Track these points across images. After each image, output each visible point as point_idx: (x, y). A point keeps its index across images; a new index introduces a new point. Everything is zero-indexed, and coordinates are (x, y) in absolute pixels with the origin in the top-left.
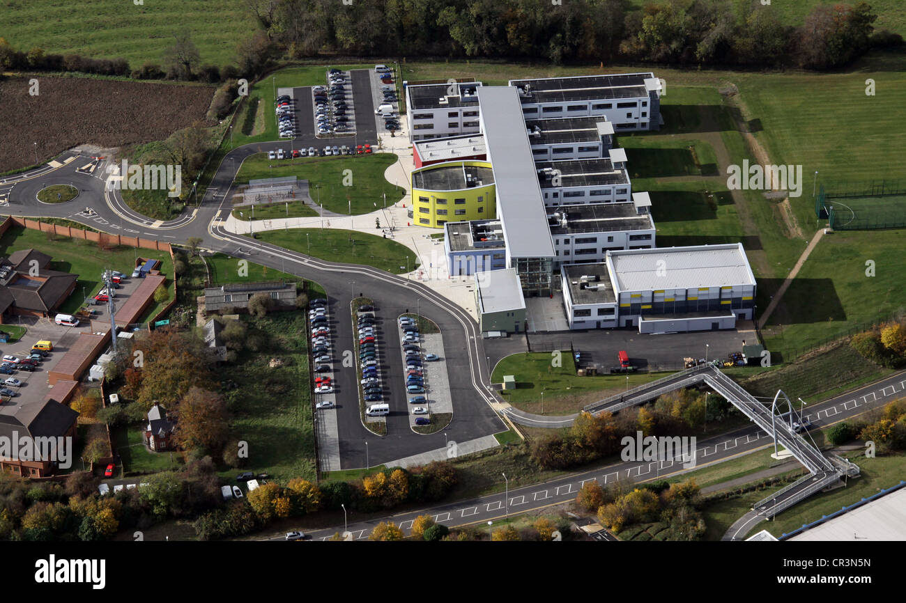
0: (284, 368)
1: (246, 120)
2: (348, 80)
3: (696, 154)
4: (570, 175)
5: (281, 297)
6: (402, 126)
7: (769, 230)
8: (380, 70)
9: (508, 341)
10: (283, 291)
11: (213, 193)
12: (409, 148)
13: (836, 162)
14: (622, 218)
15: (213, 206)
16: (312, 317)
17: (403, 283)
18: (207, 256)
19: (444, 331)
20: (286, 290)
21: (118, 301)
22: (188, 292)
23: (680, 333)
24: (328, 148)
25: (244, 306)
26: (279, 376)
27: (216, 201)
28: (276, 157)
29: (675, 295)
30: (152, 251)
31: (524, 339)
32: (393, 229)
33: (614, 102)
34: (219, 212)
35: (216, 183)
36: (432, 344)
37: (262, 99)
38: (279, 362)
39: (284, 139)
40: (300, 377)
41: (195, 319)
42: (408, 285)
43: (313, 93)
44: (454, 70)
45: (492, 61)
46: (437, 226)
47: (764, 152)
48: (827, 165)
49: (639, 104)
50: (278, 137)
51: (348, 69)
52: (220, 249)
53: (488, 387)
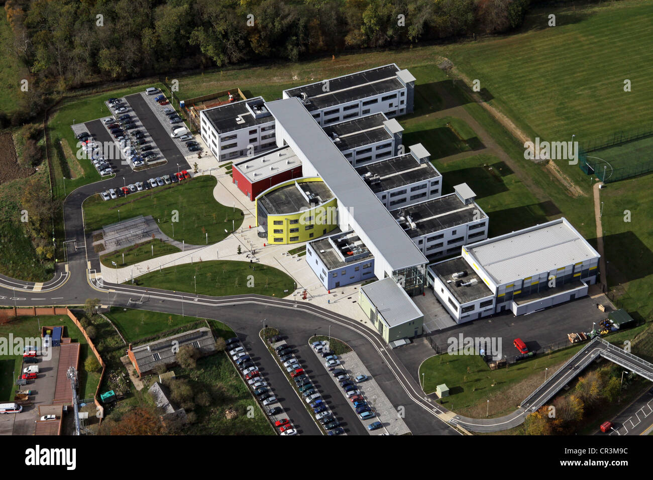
0: (240, 417)
1: (60, 163)
2: (128, 107)
3: (455, 130)
4: (387, 176)
5: (202, 345)
6: (201, 146)
7: (556, 193)
8: (151, 93)
9: (414, 347)
10: (201, 339)
11: (73, 245)
12: (221, 167)
13: (568, 118)
14: (455, 211)
15: (80, 259)
16: (235, 358)
17: (292, 306)
18: (105, 312)
19: (355, 348)
20: (204, 338)
21: (45, 375)
22: (110, 355)
23: (547, 308)
24: (152, 180)
25: (172, 361)
26: (241, 427)
27: (79, 253)
28: (110, 197)
29: (540, 278)
30: (50, 317)
31: (426, 342)
32: (254, 253)
33: (379, 96)
34: (89, 264)
35: (70, 235)
36: (352, 363)
37: (63, 139)
38: (234, 413)
39: (107, 177)
40: (260, 424)
41: (130, 381)
42: (298, 307)
43: (106, 126)
44: (210, 81)
45: (238, 67)
46: (290, 242)
47: (507, 119)
48: (562, 122)
49: (399, 95)
50: (99, 177)
51: (122, 96)
52: (112, 303)
53: (425, 398)
